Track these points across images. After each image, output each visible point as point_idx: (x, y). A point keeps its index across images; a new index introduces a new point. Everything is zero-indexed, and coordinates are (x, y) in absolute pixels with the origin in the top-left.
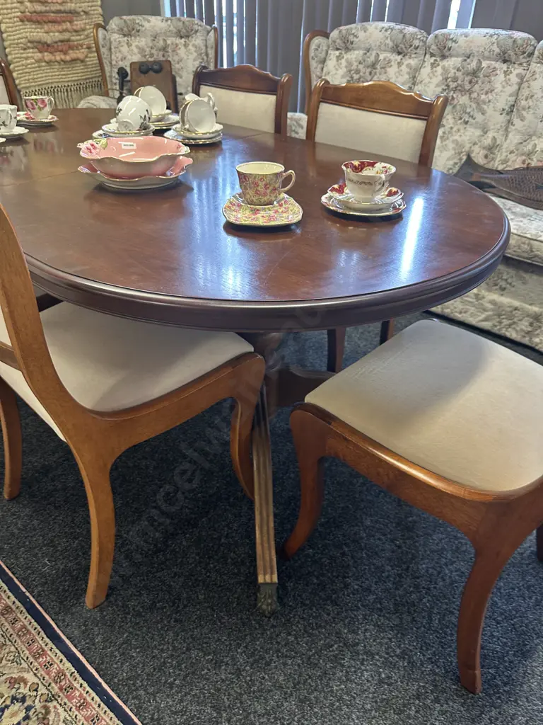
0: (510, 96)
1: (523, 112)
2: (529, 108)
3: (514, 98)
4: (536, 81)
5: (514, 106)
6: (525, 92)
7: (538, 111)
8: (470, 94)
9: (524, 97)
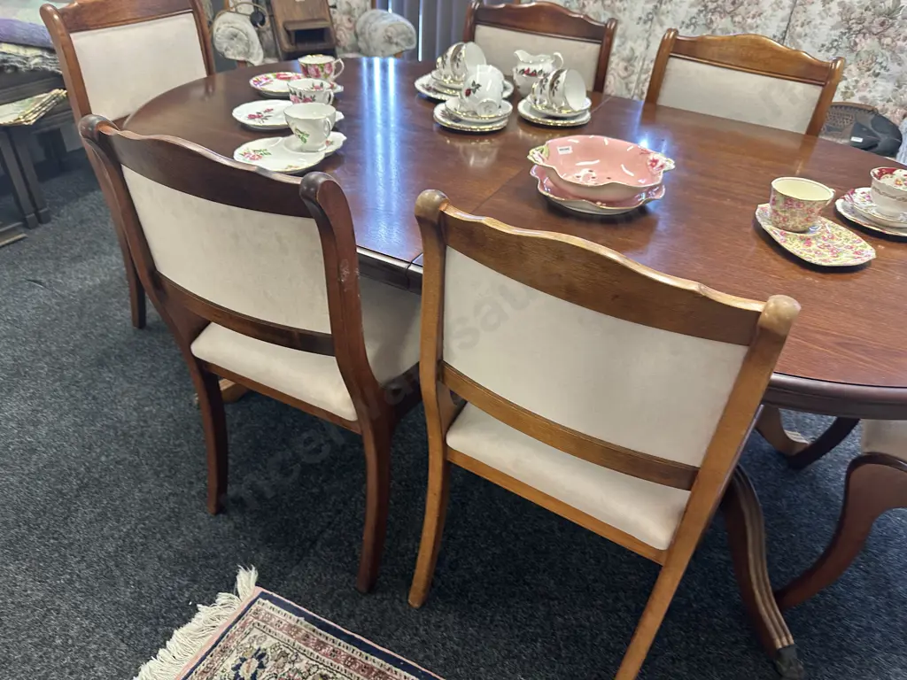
0: (783, 20)
1: (798, 40)
2: (806, 35)
3: (785, 24)
4: (813, 5)
5: (785, 32)
6: (801, 17)
7: (816, 40)
8: (732, 17)
9: (799, 23)
